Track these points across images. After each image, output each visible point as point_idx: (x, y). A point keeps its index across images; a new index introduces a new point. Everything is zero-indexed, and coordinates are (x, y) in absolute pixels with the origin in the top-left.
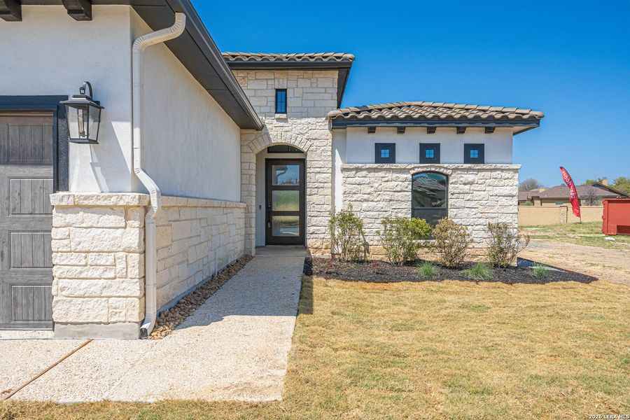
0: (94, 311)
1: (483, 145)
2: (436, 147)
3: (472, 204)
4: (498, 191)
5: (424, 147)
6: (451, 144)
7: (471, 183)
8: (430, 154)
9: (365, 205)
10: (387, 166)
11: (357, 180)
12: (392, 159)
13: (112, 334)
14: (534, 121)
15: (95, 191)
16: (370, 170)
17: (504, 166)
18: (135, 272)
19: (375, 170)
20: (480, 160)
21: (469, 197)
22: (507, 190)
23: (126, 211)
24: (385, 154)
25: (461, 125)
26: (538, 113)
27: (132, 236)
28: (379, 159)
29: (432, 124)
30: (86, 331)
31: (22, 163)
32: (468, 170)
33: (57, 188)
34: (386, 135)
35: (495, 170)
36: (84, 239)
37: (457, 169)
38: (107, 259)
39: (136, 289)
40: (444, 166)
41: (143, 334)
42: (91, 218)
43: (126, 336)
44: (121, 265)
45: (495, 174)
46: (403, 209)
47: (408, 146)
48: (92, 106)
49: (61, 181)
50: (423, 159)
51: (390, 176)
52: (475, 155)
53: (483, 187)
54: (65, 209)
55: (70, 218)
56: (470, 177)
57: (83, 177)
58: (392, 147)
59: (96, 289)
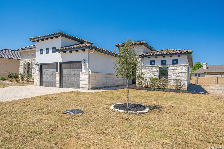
0: (84, 86)
1: (178, 60)
2: (165, 61)
3: (173, 75)
4: (181, 71)
5: (162, 61)
6: (169, 60)
7: (174, 69)
8: (164, 62)
9: (148, 75)
10: (152, 66)
11: (146, 69)
12: (154, 64)
13: (85, 89)
14: (190, 53)
15: (85, 72)
16: (149, 67)
17: (183, 65)
18: (88, 82)
19: (150, 67)
20: (177, 63)
22: (184, 71)
23: (87, 74)
24: (153, 63)
26: (191, 51)
27: (88, 77)
28: (151, 64)
29: (163, 55)
30: (83, 88)
32: (173, 66)
33: (81, 72)
34: (153, 59)
35: (181, 66)
36: (83, 78)
37: (170, 66)
38: (85, 80)
39: (88, 84)
40: (167, 65)
41: (89, 89)
42: (84, 75)
43: (87, 89)
44: (87, 81)
45: (180, 67)
46: (157, 76)
47: (158, 61)
48: (85, 62)
49: (81, 71)
50: (162, 64)
51: (153, 68)
52: (175, 62)
53: (177, 70)
54: (82, 74)
55: (82, 75)
56: (173, 68)
57: (84, 70)
58: (154, 61)
59: (84, 84)
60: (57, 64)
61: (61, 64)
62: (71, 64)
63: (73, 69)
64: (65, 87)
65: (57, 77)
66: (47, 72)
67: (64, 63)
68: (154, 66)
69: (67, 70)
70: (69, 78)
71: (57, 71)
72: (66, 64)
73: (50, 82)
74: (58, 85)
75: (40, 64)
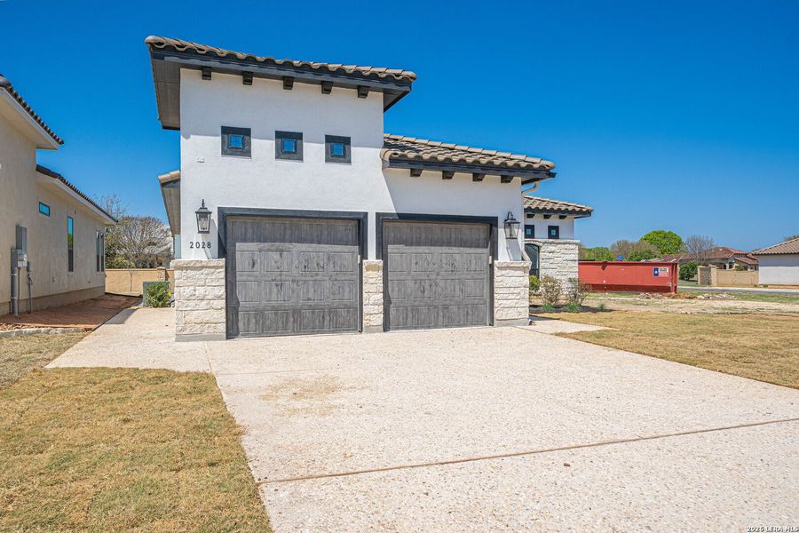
0: (512, 314)
1: (558, 227)
2: (533, 228)
3: (552, 266)
5: (526, 228)
7: (553, 252)
8: (530, 232)
13: (519, 324)
14: (588, 213)
15: (508, 260)
17: (570, 241)
18: (527, 296)
20: (557, 237)
21: (552, 261)
22: (572, 257)
23: (524, 269)
25: (547, 214)
26: (591, 208)
27: (526, 280)
29: (533, 212)
30: (508, 322)
31: (471, 247)
32: (551, 243)
33: (494, 259)
35: (566, 243)
36: (509, 281)
37: (545, 243)
38: (517, 291)
39: (528, 303)
40: (537, 241)
41: (530, 324)
42: (512, 272)
43: (524, 325)
44: (522, 293)
45: (566, 246)
49: (494, 254)
50: (526, 236)
52: (554, 232)
53: (558, 255)
54: (499, 268)
55: (504, 272)
57: (504, 256)
59: (513, 304)
60: (359, 221)
62: (435, 226)
63: (445, 249)
64: (403, 328)
65: (371, 281)
66: (276, 256)
69: (414, 249)
70: (427, 287)
71: (364, 255)
72: (404, 225)
73: (297, 312)
74: (379, 320)
75: (220, 209)
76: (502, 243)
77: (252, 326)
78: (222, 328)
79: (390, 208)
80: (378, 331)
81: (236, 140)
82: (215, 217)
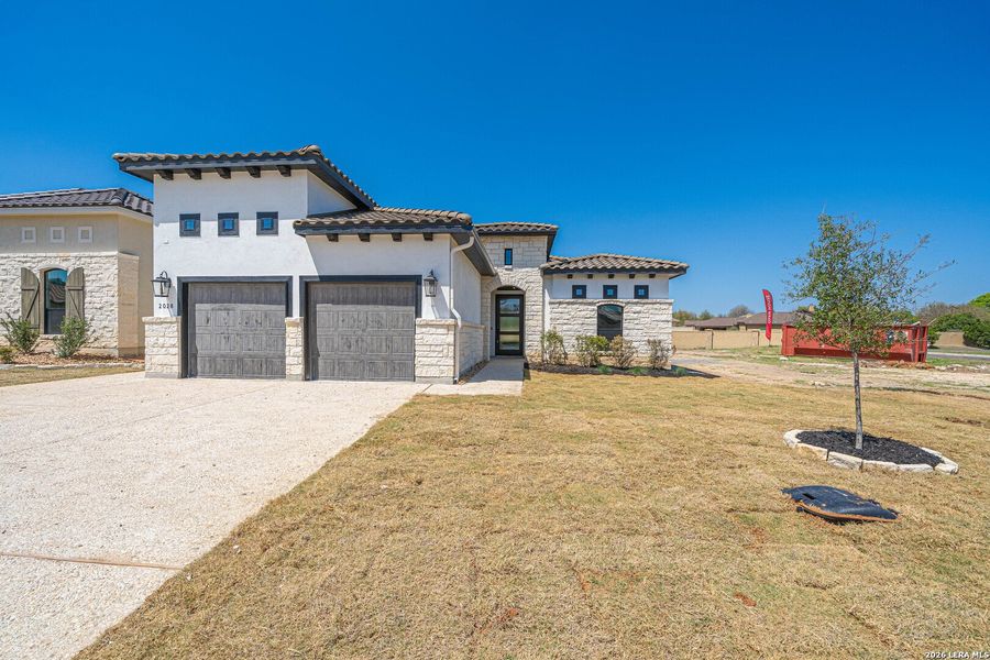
0: (434, 372)
1: (647, 287)
2: (615, 288)
3: (637, 327)
4: (658, 318)
5: (606, 288)
6: (625, 286)
7: (639, 313)
8: (610, 292)
9: (565, 327)
10: (580, 300)
11: (560, 310)
12: (584, 296)
13: (441, 382)
14: (682, 270)
15: (433, 318)
16: (568, 303)
17: (663, 301)
18: (451, 354)
19: (573, 303)
20: (646, 296)
21: (636, 322)
22: (664, 317)
23: (448, 327)
24: (579, 293)
25: (631, 273)
26: (684, 265)
27: (450, 339)
28: (575, 296)
29: (612, 272)
30: (429, 380)
31: (399, 305)
32: (636, 303)
33: (416, 317)
34: (579, 280)
35: (656, 303)
36: (430, 339)
37: (629, 303)
38: (438, 349)
39: (452, 362)
40: (620, 301)
41: (455, 382)
42: (433, 330)
43: (447, 383)
44: (445, 351)
45: (655, 306)
46: (592, 331)
47: (595, 287)
48: (433, 282)
49: (418, 313)
50: (606, 296)
51: (582, 307)
52: (642, 293)
53: (647, 315)
54: (421, 326)
55: (424, 330)
56: (638, 308)
57: (428, 312)
58: (584, 288)
59: (435, 362)
60: (286, 283)
61: (307, 284)
62: (362, 287)
63: (371, 307)
64: (330, 379)
65: (291, 335)
66: (224, 314)
67: (324, 279)
68: (585, 300)
69: (340, 308)
70: (353, 342)
71: (289, 313)
72: (331, 287)
73: (240, 360)
74: (299, 370)
75: (179, 278)
76: (426, 302)
77: (207, 369)
78: (177, 369)
79: (312, 271)
80: (297, 380)
81: (190, 224)
82: (175, 283)
